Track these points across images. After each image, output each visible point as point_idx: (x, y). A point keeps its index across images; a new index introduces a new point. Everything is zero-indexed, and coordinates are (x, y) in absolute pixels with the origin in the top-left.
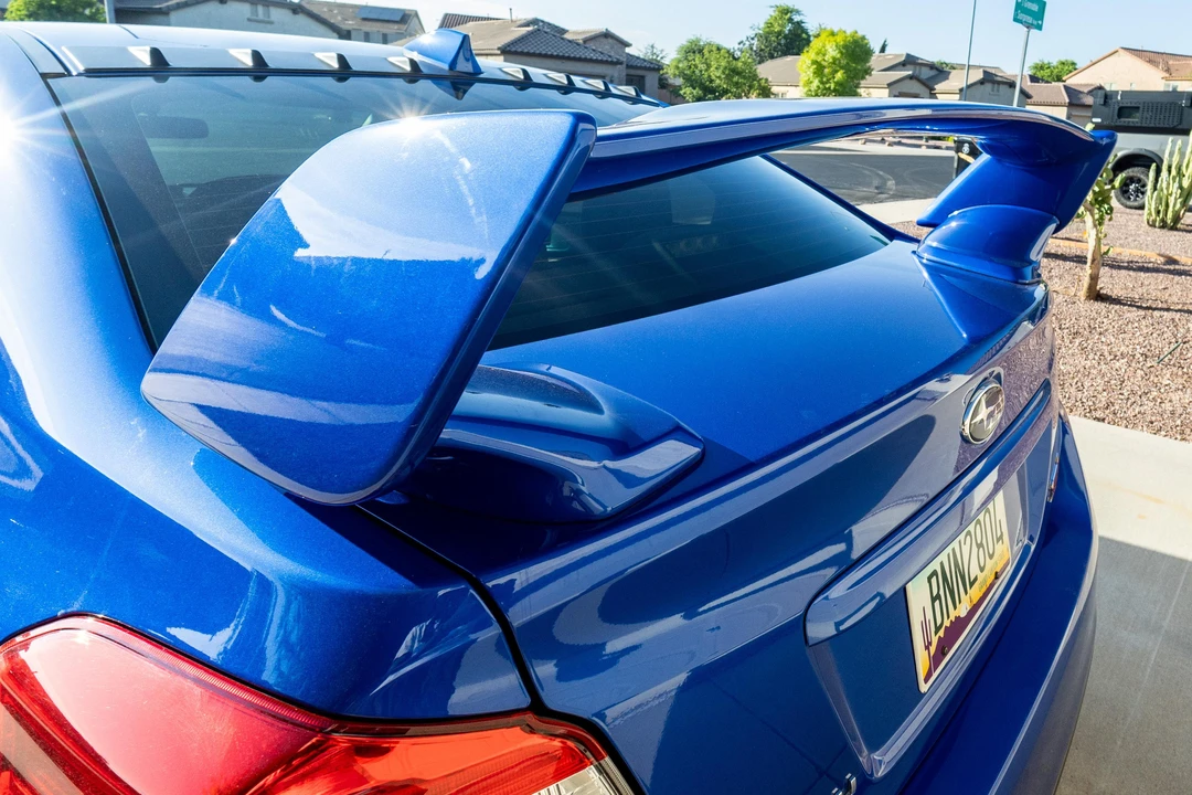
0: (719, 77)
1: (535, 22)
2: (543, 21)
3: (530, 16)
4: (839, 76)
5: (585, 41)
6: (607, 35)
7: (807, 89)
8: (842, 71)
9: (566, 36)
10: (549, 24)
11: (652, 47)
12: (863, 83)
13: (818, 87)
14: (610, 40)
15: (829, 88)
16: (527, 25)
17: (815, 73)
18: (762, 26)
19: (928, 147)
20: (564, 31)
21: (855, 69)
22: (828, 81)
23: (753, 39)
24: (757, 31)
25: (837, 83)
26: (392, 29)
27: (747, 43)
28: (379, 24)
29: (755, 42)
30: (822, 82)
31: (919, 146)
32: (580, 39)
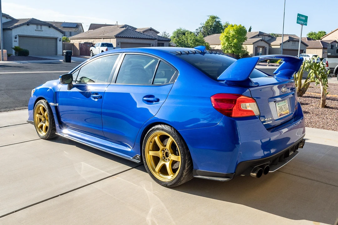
0: (191, 43)
1: (125, 26)
2: (128, 26)
3: (124, 24)
4: (235, 41)
5: (143, 32)
6: (151, 29)
7: (223, 46)
8: (236, 39)
9: (136, 30)
10: (130, 26)
11: (165, 33)
12: (244, 43)
13: (227, 45)
14: (152, 31)
15: (232, 45)
16: (123, 27)
17: (226, 40)
18: (205, 23)
19: (269, 66)
20: (136, 29)
21: (241, 38)
22: (231, 43)
23: (201, 28)
24: (203, 25)
25: (235, 44)
26: (73, 30)
27: (199, 30)
28: (68, 29)
29: (202, 29)
30: (229, 43)
31: (266, 65)
32: (142, 31)
